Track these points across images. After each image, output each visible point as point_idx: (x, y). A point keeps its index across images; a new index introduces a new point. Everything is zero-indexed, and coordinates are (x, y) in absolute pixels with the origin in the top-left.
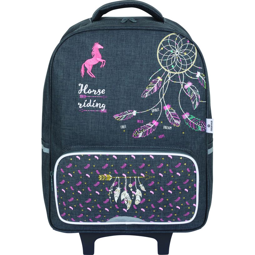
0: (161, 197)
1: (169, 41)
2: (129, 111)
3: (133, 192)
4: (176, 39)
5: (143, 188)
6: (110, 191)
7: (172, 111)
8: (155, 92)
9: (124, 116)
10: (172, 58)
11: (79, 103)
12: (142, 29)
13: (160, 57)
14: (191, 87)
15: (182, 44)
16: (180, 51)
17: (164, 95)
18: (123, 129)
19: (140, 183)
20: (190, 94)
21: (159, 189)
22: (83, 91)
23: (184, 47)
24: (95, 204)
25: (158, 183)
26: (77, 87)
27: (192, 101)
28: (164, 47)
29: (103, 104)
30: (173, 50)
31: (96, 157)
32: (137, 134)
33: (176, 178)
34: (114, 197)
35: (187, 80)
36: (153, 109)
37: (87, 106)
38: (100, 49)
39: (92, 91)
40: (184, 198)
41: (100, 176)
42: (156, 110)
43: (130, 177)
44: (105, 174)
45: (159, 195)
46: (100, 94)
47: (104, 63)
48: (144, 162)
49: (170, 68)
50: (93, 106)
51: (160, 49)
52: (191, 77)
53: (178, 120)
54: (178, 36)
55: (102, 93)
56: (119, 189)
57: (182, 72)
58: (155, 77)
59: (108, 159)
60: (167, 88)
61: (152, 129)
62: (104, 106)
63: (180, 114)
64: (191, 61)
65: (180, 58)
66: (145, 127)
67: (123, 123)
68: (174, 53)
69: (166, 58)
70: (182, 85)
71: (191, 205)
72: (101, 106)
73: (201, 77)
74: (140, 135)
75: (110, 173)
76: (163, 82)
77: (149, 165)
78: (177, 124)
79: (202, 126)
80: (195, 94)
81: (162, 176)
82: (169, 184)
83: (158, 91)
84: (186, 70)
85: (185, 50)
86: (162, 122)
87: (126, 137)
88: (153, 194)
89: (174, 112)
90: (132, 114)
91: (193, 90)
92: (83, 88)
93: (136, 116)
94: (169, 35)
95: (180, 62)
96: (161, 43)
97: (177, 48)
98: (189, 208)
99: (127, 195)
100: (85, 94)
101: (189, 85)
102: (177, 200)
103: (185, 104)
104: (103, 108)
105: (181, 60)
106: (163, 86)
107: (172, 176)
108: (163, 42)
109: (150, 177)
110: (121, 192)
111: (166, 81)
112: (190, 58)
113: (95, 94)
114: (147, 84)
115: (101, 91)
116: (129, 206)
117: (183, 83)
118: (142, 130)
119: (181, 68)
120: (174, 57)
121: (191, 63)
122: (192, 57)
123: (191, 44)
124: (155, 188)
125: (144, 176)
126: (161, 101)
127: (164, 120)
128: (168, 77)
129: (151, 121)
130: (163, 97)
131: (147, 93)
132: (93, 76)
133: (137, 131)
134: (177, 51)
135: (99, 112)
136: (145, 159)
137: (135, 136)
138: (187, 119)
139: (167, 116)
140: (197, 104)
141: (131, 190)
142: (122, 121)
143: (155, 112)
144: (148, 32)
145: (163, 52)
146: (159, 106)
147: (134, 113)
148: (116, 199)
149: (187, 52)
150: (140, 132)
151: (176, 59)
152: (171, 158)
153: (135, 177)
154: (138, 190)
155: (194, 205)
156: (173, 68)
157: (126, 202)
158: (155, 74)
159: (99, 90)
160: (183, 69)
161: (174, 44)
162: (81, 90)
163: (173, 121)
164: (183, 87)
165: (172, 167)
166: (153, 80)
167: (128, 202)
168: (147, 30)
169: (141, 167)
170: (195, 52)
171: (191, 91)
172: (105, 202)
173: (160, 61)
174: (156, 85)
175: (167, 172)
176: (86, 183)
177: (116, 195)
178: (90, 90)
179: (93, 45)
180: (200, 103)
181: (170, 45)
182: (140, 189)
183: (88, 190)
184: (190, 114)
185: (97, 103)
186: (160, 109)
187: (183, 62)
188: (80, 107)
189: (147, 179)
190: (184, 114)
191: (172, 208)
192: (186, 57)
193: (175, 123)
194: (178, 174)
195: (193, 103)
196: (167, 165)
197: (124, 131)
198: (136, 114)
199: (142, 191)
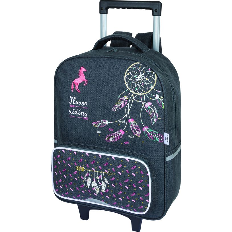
0: (120, 190)
1: (134, 69)
2: (103, 120)
3: (99, 183)
4: (140, 67)
5: (107, 181)
6: (84, 179)
7: (135, 124)
8: (122, 107)
9: (100, 124)
10: (136, 82)
11: (69, 111)
12: (115, 58)
13: (127, 80)
14: (151, 106)
15: (144, 72)
16: (142, 77)
17: (129, 110)
18: (99, 134)
19: (104, 177)
20: (150, 112)
21: (118, 184)
22: (72, 102)
23: (146, 74)
24: (75, 187)
25: (118, 179)
26: (68, 99)
27: (151, 118)
28: (130, 73)
29: (85, 113)
30: (137, 76)
31: (75, 152)
32: (108, 138)
33: (132, 178)
34: (87, 184)
35: (147, 100)
36: (120, 121)
37: (75, 113)
38: (84, 72)
39: (78, 102)
40: (139, 194)
41: (77, 167)
42: (123, 122)
43: (97, 172)
44: (80, 166)
45: (118, 188)
46: (83, 105)
47: (86, 82)
48: (107, 161)
49: (134, 89)
50: (79, 113)
51: (127, 74)
52: (151, 99)
53: (139, 132)
54: (141, 65)
55: (85, 105)
56: (90, 179)
57: (144, 94)
58: (122, 96)
59: (82, 155)
60: (131, 105)
61: (119, 136)
62: (86, 114)
63: (141, 127)
64: (151, 85)
65: (143, 82)
66: (114, 134)
67: (99, 129)
68: (138, 78)
69: (131, 81)
70: (143, 104)
71: (145, 200)
72: (84, 114)
73: (160, 99)
74: (111, 140)
75: (84, 166)
76: (128, 100)
77: (111, 164)
78: (139, 135)
79: (160, 138)
80: (154, 112)
81: (121, 174)
82: (126, 181)
83: (124, 107)
84: (147, 92)
85: (146, 76)
86: (127, 132)
87: (101, 140)
88: (114, 187)
89: (137, 125)
90: (105, 123)
91: (152, 109)
92: (73, 100)
93: (108, 125)
94: (135, 64)
95: (142, 85)
96: (128, 69)
97: (140, 74)
98: (142, 203)
99: (96, 184)
100: (73, 104)
101: (149, 105)
102: (132, 195)
103: (145, 120)
104: (85, 116)
105: (143, 84)
106: (129, 103)
107: (129, 176)
108: (129, 69)
109: (112, 174)
110: (92, 181)
111: (130, 100)
112: (150, 83)
113: (80, 105)
114: (116, 101)
115: (84, 103)
116: (97, 192)
117: (144, 102)
118: (112, 136)
119: (142, 91)
120: (137, 81)
121: (152, 87)
122: (152, 82)
123: (152, 72)
124: (115, 183)
125: (107, 172)
126: (126, 115)
127: (128, 130)
128: (132, 96)
129: (118, 130)
130: (128, 112)
131: (116, 108)
132: (79, 91)
133: (109, 136)
134: (140, 77)
135: (83, 119)
136: (108, 159)
137: (107, 140)
138: (146, 131)
139: (131, 127)
140: (155, 120)
141: (98, 181)
142: (98, 128)
143: (122, 124)
144: (119, 60)
145: (129, 76)
146: (125, 119)
147: (107, 122)
148: (89, 186)
149: (148, 78)
150: (111, 138)
151: (139, 83)
152: (128, 161)
153: (101, 172)
154: (103, 182)
155: (147, 201)
156: (137, 90)
157: (95, 190)
158: (122, 93)
159: (83, 102)
160: (144, 91)
161: (137, 71)
162: (71, 101)
163: (136, 132)
164: (144, 106)
165: (129, 168)
166: (121, 98)
167: (96, 189)
168: (119, 59)
169: (105, 165)
170: (155, 78)
171: (151, 110)
172: (82, 187)
173: (127, 83)
174: (123, 102)
175: (124, 171)
176: (68, 171)
177: (88, 183)
178: (77, 101)
179: (80, 68)
180: (158, 120)
181: (134, 72)
182: (105, 182)
183: (70, 176)
184: (149, 127)
185: (81, 112)
186: (126, 121)
187: (145, 86)
188: (70, 114)
189: (109, 175)
190: (144, 127)
191: (129, 200)
192: (147, 82)
193: (137, 134)
194: (133, 174)
195: (152, 119)
196: (125, 166)
197: (100, 135)
198: (108, 123)
199: (106, 184)
